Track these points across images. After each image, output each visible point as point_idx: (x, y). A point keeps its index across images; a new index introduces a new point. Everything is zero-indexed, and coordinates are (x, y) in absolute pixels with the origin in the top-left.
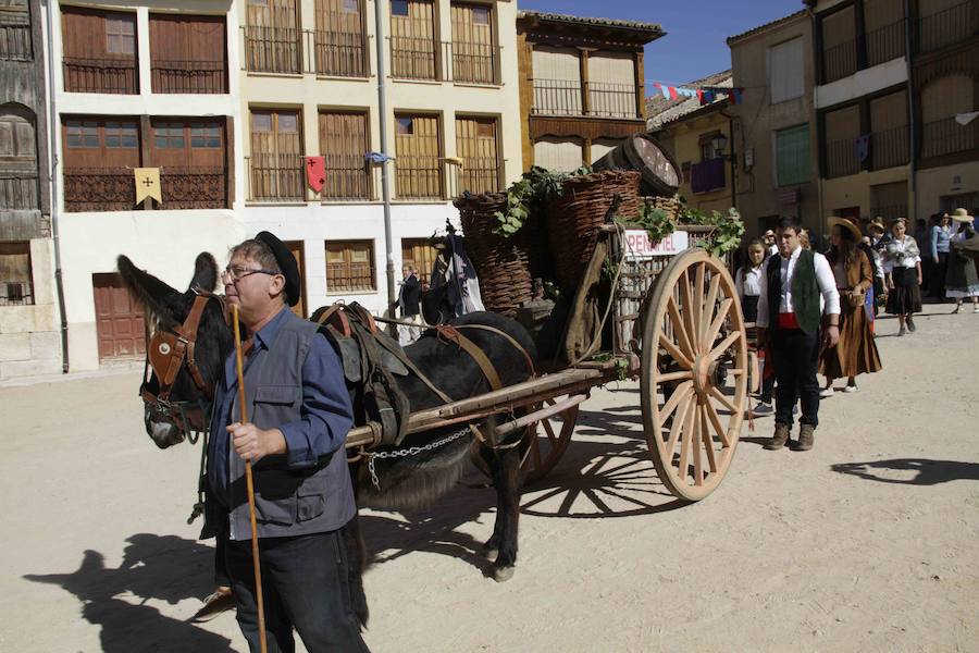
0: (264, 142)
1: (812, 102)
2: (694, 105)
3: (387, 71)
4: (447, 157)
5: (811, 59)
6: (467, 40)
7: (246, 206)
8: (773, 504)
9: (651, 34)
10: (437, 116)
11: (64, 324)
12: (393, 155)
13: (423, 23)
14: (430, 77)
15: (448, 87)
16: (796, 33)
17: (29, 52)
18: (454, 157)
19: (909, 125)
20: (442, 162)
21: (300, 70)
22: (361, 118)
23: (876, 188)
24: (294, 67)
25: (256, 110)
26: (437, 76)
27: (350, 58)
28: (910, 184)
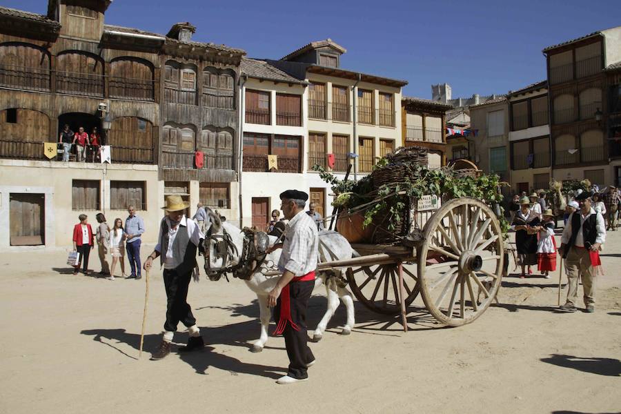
0: (312, 147)
1: (508, 138)
3: (357, 120)
4: (377, 156)
5: (508, 120)
6: (383, 108)
7: (306, 172)
9: (448, 108)
10: (372, 139)
11: (241, 217)
12: (358, 155)
13: (368, 100)
14: (370, 123)
15: (377, 127)
16: (501, 108)
17: (232, 106)
19: (550, 152)
20: (374, 158)
21: (325, 117)
22: (347, 139)
23: (536, 176)
24: (323, 117)
25: (311, 134)
26: (373, 123)
27: (343, 114)
28: (550, 175)
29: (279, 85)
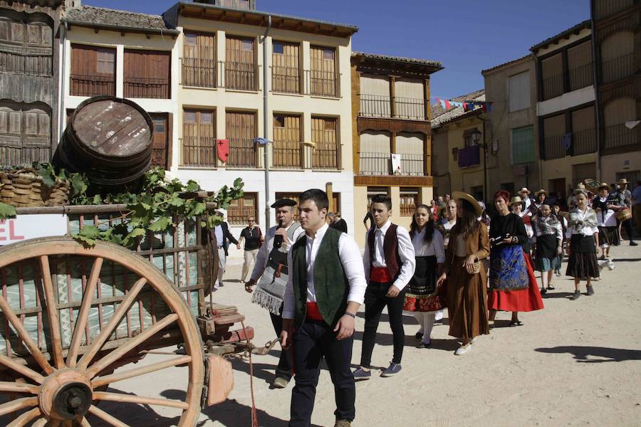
0: (191, 130)
1: (535, 111)
2: (460, 111)
3: (269, 87)
4: (306, 142)
5: (535, 86)
6: (320, 69)
7: (179, 169)
8: (512, 356)
9: (434, 68)
10: (299, 116)
12: (272, 141)
13: (293, 58)
14: (296, 92)
15: (307, 98)
16: (524, 69)
17: (50, 71)
18: (310, 142)
19: (596, 128)
20: (302, 146)
21: (215, 86)
22: (252, 116)
23: (575, 167)
24: (212, 84)
25: (187, 109)
26: (300, 91)
27: (246, 79)
28: (597, 165)
29: (129, 37)
